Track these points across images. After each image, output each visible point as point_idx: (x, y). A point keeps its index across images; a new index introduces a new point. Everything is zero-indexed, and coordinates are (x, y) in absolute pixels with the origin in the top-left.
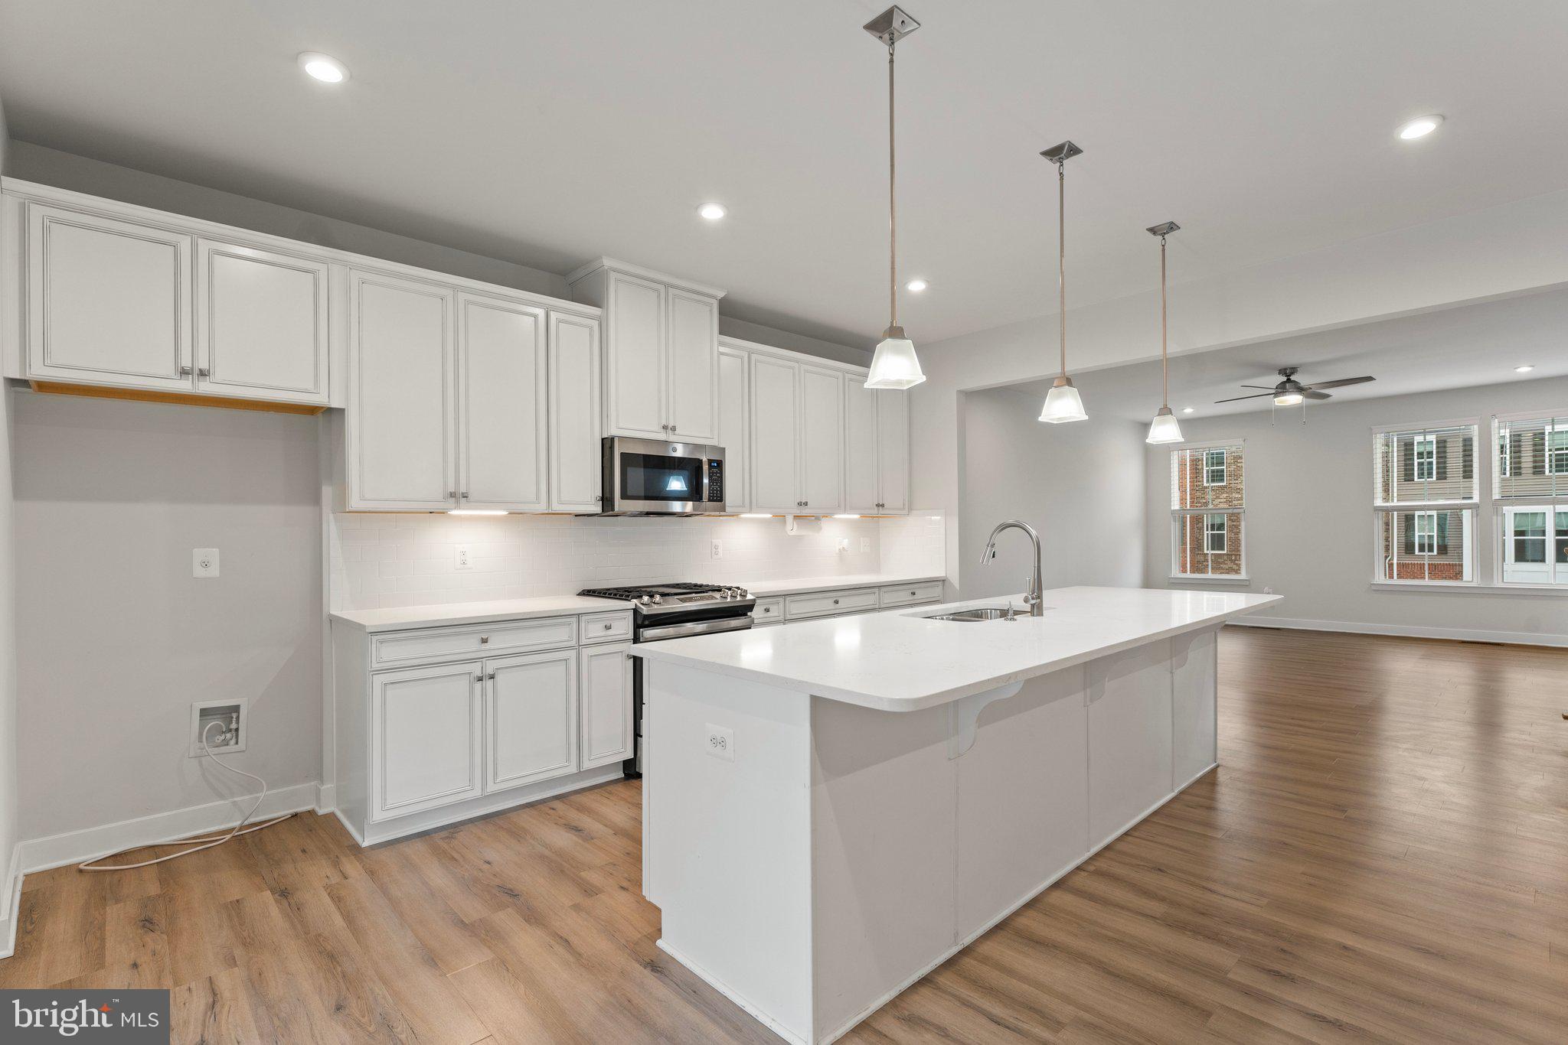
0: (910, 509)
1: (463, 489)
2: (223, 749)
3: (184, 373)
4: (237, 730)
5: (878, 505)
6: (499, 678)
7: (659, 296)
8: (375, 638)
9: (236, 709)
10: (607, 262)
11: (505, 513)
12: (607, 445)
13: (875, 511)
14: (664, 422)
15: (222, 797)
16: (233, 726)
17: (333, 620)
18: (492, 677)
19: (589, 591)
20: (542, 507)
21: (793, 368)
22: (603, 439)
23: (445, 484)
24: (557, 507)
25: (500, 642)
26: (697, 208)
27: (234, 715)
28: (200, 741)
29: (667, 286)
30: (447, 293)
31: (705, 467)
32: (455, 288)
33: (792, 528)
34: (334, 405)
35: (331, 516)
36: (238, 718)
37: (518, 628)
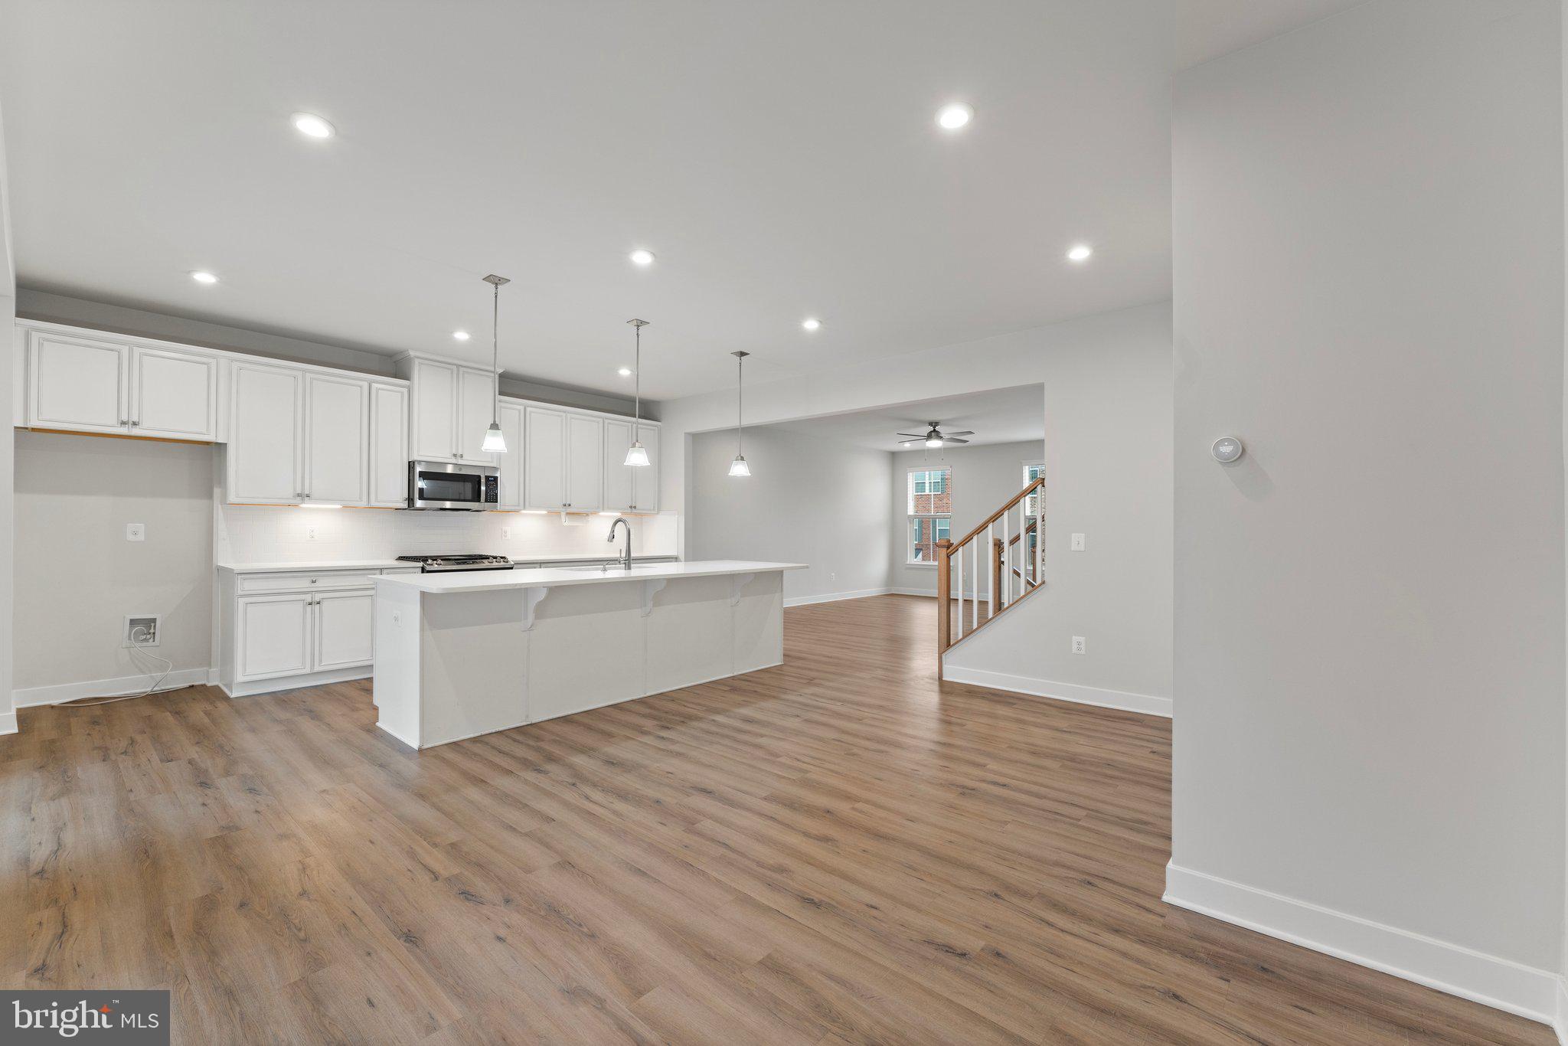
0: (659, 510)
1: (307, 492)
2: (145, 644)
3: (123, 423)
4: (154, 633)
5: (631, 507)
6: (325, 604)
7: (452, 373)
8: (240, 577)
9: (154, 620)
10: (412, 353)
11: (339, 507)
12: (411, 466)
13: (629, 510)
14: (454, 452)
15: (143, 673)
16: (152, 631)
17: (220, 569)
18: (318, 603)
19: (404, 557)
20: (364, 503)
21: (561, 416)
22: (409, 462)
23: (295, 489)
24: (374, 503)
25: (324, 583)
26: (452, 332)
27: (153, 625)
28: (130, 639)
29: (458, 366)
30: (299, 374)
31: (483, 480)
32: (304, 371)
33: (566, 522)
34: (220, 441)
35: (220, 506)
36: (155, 626)
37: (334, 575)
